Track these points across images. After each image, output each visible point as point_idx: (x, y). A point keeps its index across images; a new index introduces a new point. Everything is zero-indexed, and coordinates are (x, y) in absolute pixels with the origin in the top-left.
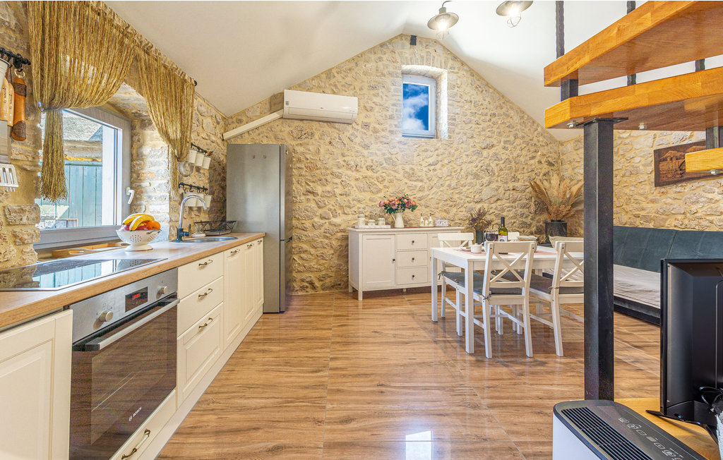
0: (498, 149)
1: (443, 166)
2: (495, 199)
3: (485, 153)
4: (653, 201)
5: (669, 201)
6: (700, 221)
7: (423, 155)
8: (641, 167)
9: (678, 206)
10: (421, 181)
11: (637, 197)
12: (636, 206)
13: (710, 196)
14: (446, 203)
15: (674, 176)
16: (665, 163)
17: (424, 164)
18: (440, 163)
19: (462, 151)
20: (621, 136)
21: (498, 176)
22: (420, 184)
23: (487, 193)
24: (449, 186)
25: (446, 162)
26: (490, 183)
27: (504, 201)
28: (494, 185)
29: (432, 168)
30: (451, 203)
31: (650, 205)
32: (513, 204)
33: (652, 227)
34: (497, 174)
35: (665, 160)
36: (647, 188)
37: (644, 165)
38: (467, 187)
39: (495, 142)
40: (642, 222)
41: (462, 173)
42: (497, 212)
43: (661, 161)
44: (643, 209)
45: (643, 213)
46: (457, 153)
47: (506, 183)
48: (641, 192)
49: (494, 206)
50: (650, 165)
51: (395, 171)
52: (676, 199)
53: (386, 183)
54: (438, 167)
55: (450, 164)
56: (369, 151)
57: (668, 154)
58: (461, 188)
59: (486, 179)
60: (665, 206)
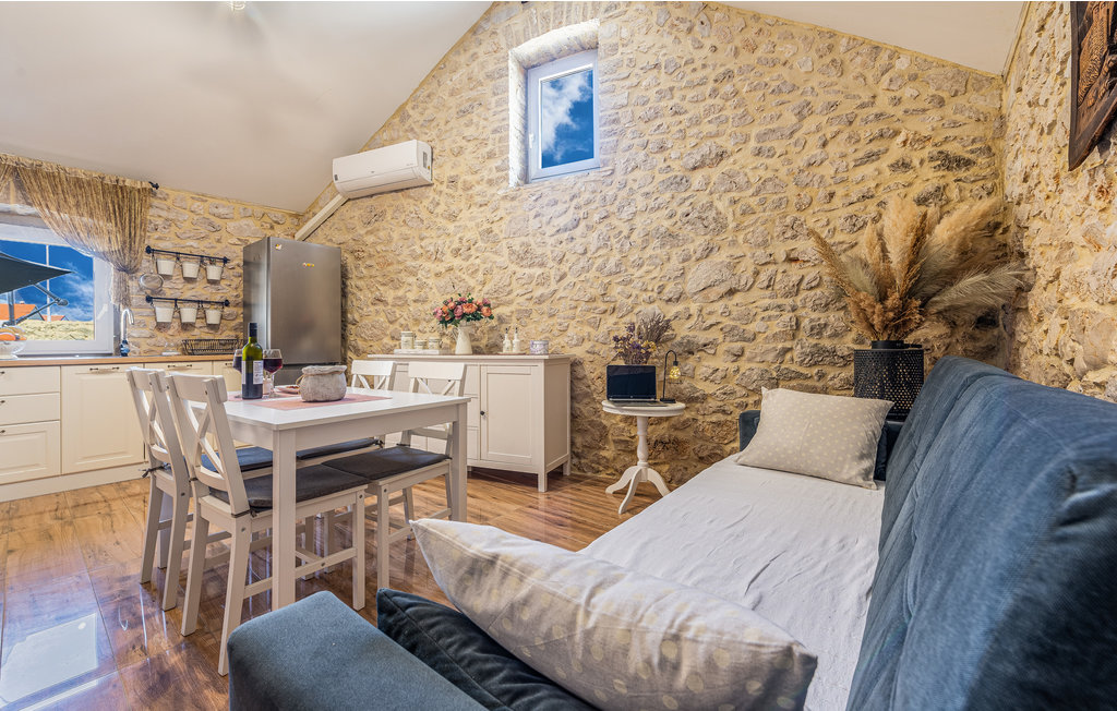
0: (743, 162)
1: (589, 228)
2: (723, 288)
3: (697, 179)
7: (551, 211)
10: (542, 265)
14: (594, 305)
17: (550, 230)
18: (583, 224)
19: (635, 187)
21: (738, 229)
22: (537, 271)
23: (699, 275)
24: (600, 269)
25: (596, 217)
26: (709, 251)
27: (755, 293)
28: (721, 257)
29: (566, 235)
30: (603, 307)
34: (732, 225)
38: (645, 268)
39: (729, 146)
41: (634, 237)
42: (727, 322)
46: (623, 193)
47: (765, 244)
49: (719, 307)
51: (496, 253)
53: (480, 276)
54: (578, 232)
55: (607, 221)
56: (457, 224)
58: (631, 271)
59: (698, 243)
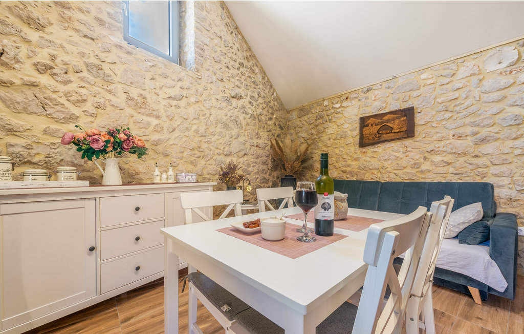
0: (245, 101)
1: (188, 104)
2: (243, 153)
3: (234, 101)
4: (356, 159)
5: (368, 159)
6: (390, 174)
7: (161, 81)
8: (349, 132)
9: (375, 163)
10: (158, 117)
11: (345, 156)
12: (344, 163)
13: (397, 154)
14: (193, 152)
15: (373, 139)
16: (367, 128)
17: (162, 95)
18: (184, 100)
19: (212, 92)
20: (334, 106)
21: (246, 130)
22: (155, 122)
23: (235, 146)
24: (197, 131)
25: (192, 100)
26: (238, 136)
27: (250, 156)
28: (241, 139)
29: (174, 103)
30: (198, 154)
31: (354, 163)
32: (256, 160)
33: (355, 180)
34: (244, 128)
35: (367, 126)
36: (352, 149)
37: (350, 130)
38: (216, 137)
39: (243, 94)
40: (348, 176)
41: (212, 118)
42: (244, 167)
43: (364, 126)
44: (349, 166)
45: (348, 169)
46: (206, 93)
47: (252, 138)
48: (348, 152)
49: (241, 160)
50: (355, 130)
51: (110, 92)
52: (373, 157)
53: (89, 106)
54: (182, 103)
55: (198, 105)
56: (41, 34)
57: (369, 121)
58: (210, 137)
59: (235, 131)
60: (365, 163)
